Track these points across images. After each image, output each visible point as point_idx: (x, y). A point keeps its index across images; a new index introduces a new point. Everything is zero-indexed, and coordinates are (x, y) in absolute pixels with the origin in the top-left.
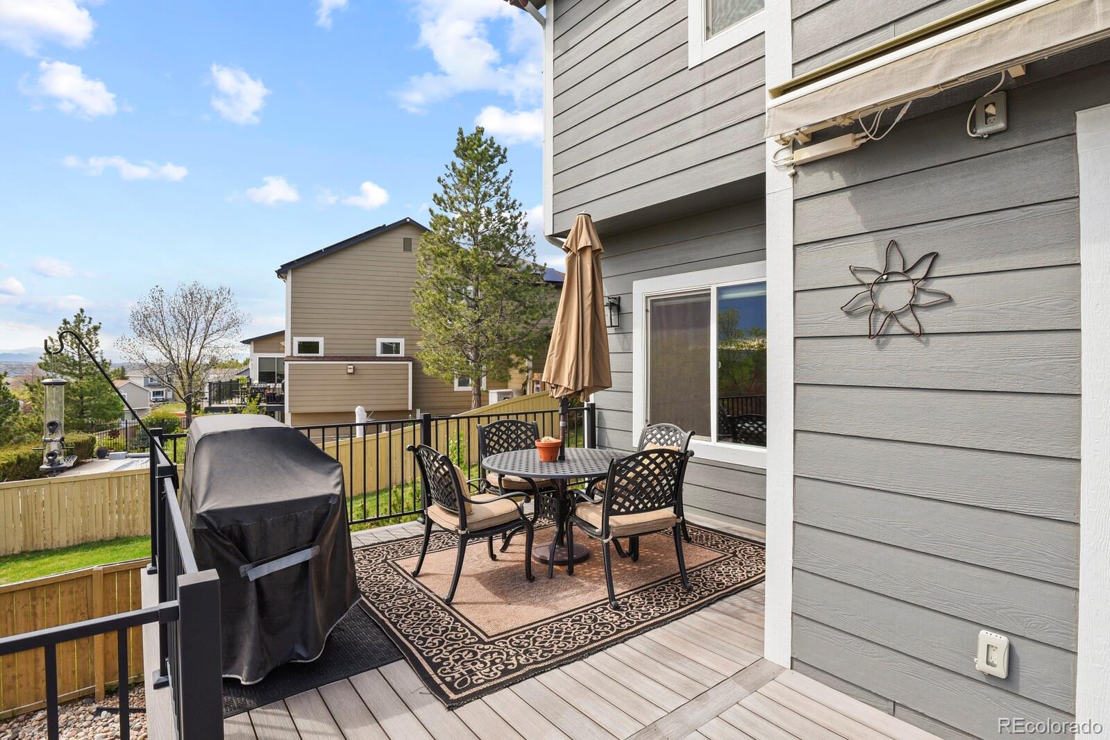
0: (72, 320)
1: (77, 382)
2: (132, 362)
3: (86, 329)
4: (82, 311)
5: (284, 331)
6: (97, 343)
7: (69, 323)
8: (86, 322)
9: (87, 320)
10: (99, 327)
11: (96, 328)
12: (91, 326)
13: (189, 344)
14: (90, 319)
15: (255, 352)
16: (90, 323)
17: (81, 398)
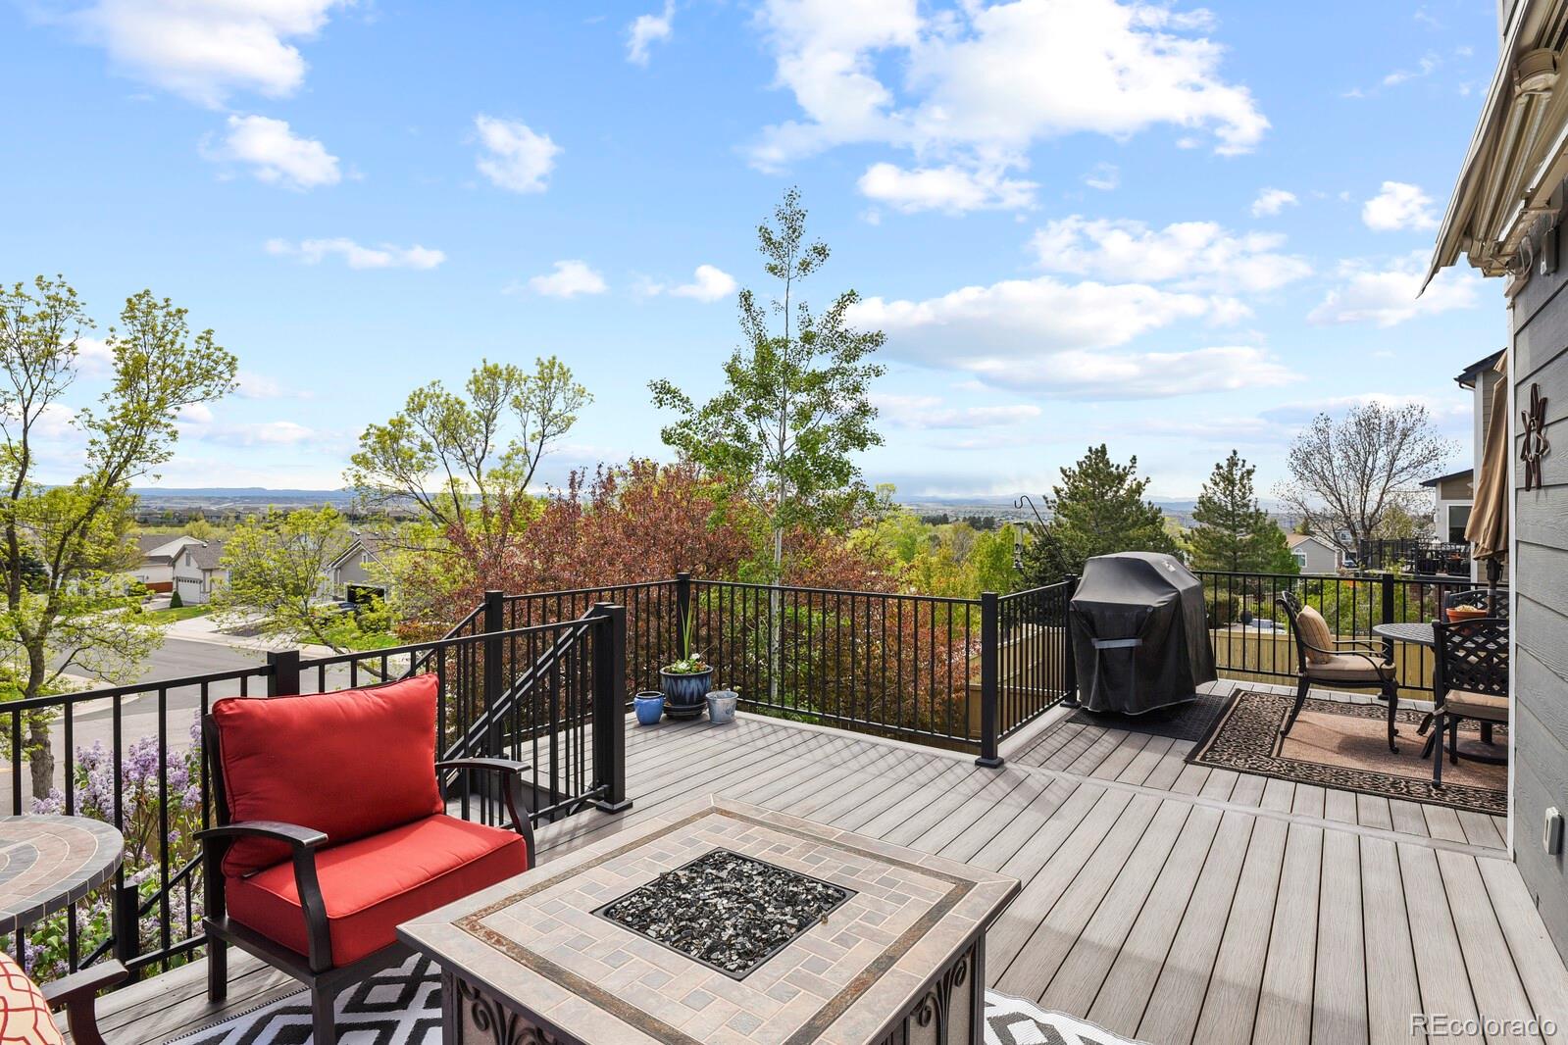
0: (1224, 464)
1: (1230, 535)
2: (1292, 512)
3: (1239, 473)
4: (1235, 453)
5: (1472, 470)
6: (1250, 489)
7: (1222, 467)
8: (1240, 466)
9: (1240, 463)
10: (1253, 471)
11: (1249, 472)
12: (1244, 469)
13: (1365, 488)
14: (1244, 461)
15: (1443, 498)
16: (1243, 466)
17: (1235, 553)
